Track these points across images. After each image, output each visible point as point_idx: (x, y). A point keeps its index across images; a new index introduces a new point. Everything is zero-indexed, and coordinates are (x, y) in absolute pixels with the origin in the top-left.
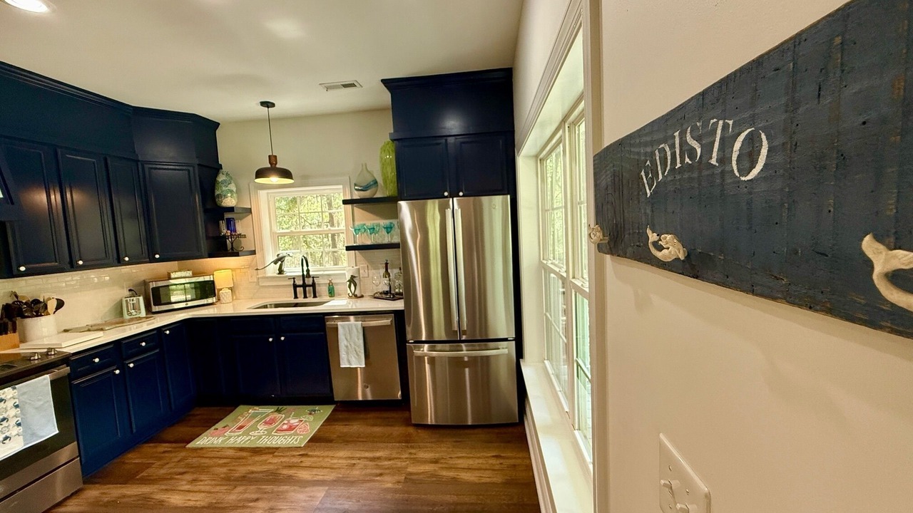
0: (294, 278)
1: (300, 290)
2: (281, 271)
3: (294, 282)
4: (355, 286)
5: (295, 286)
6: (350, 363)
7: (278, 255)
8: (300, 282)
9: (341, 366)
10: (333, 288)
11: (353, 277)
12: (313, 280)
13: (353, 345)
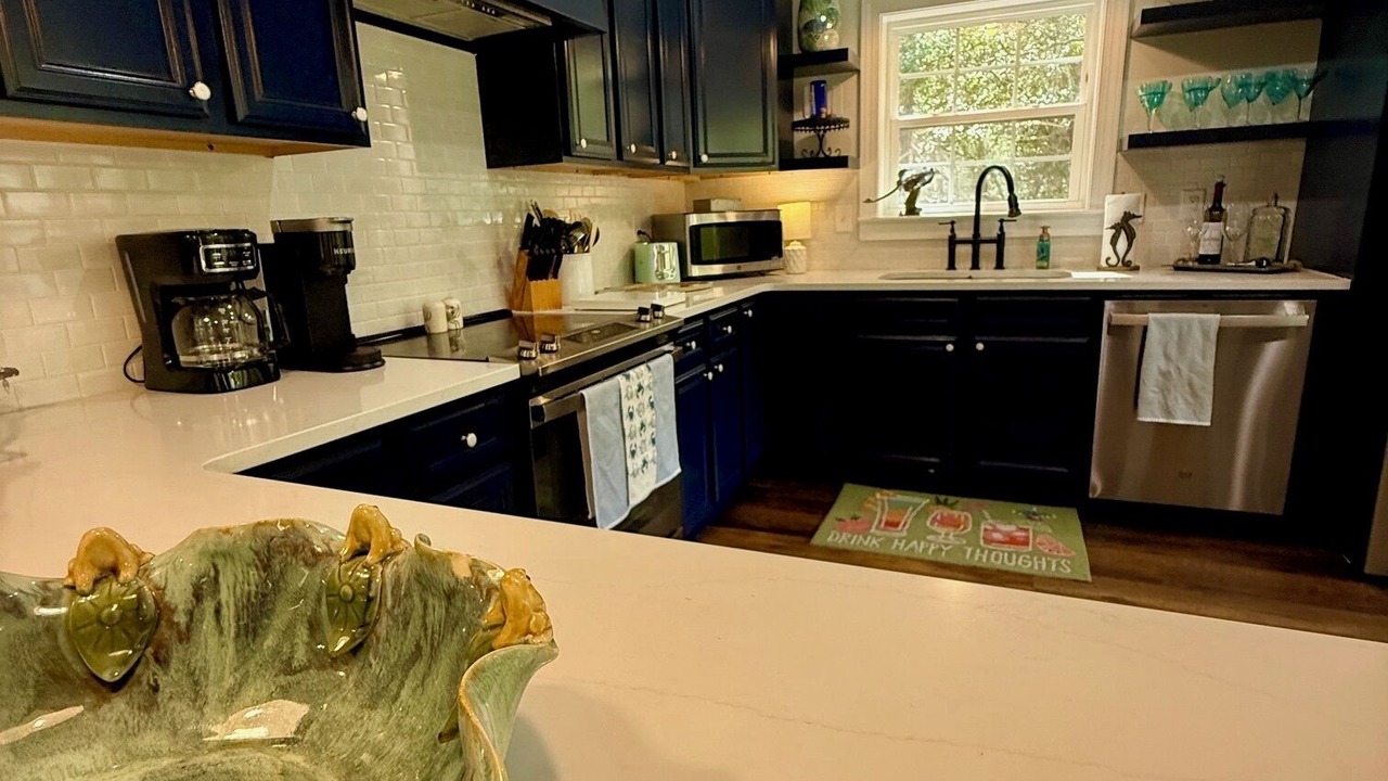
0: (953, 223)
1: (964, 251)
2: (911, 209)
3: (952, 230)
4: (1131, 237)
5: (953, 242)
6: (1168, 412)
7: (902, 173)
8: (965, 233)
9: (1141, 419)
10: (1048, 247)
11: (1128, 217)
12: (1001, 228)
13: (1184, 368)
